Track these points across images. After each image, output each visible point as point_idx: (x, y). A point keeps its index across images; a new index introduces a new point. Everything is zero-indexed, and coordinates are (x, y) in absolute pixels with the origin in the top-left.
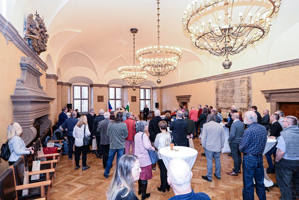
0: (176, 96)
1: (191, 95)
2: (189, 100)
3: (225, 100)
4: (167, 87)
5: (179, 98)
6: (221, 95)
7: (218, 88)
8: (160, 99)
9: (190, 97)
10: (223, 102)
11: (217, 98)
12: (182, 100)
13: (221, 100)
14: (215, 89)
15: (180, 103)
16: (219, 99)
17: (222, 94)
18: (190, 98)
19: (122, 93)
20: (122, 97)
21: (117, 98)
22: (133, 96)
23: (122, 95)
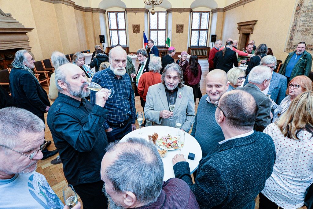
0: (238, 23)
1: (256, 21)
2: (252, 29)
3: (307, 29)
4: (231, 7)
5: (241, 26)
6: (303, 19)
7: (301, 4)
8: (220, 28)
9: (255, 24)
10: (302, 34)
11: (295, 25)
12: (245, 29)
13: (301, 29)
14: (297, 5)
15: (242, 34)
16: (298, 28)
17: (305, 16)
18: (256, 26)
19: (166, 20)
20: (166, 26)
21: (159, 28)
22: (179, 25)
23: (166, 23)
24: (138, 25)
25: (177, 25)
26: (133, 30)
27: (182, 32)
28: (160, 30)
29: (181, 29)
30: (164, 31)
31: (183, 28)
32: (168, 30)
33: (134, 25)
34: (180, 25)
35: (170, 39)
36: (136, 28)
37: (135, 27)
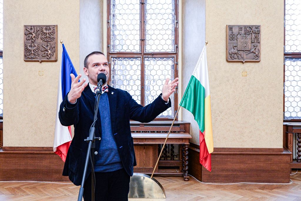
19: (177, 19)
20: (176, 42)
21: (150, 48)
22: (240, 28)
23: (176, 30)
24: (48, 27)
25: (231, 28)
26: (26, 46)
27: (256, 59)
28: (154, 55)
29: (250, 46)
30: (170, 63)
31: (257, 40)
32: (187, 55)
33: (32, 27)
34: (245, 27)
35: (205, 83)
36: (39, 41)
37: (37, 37)
